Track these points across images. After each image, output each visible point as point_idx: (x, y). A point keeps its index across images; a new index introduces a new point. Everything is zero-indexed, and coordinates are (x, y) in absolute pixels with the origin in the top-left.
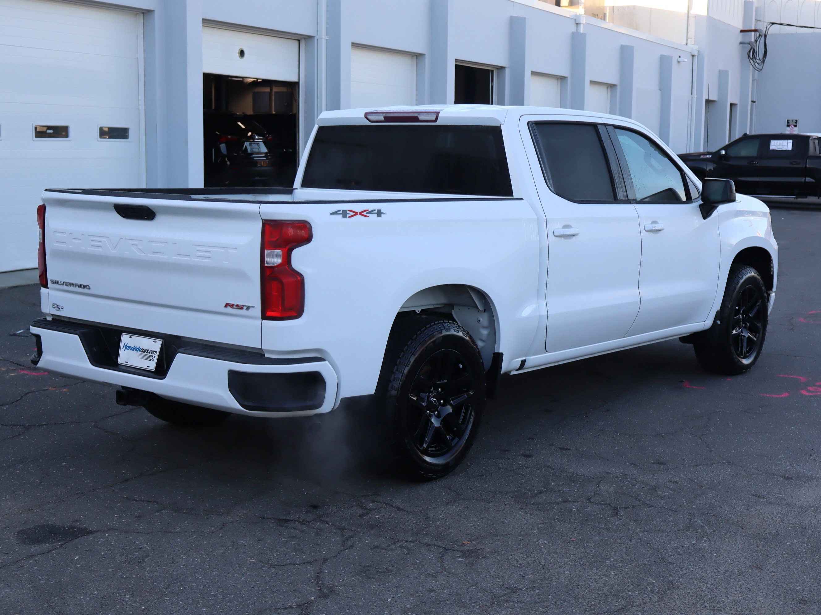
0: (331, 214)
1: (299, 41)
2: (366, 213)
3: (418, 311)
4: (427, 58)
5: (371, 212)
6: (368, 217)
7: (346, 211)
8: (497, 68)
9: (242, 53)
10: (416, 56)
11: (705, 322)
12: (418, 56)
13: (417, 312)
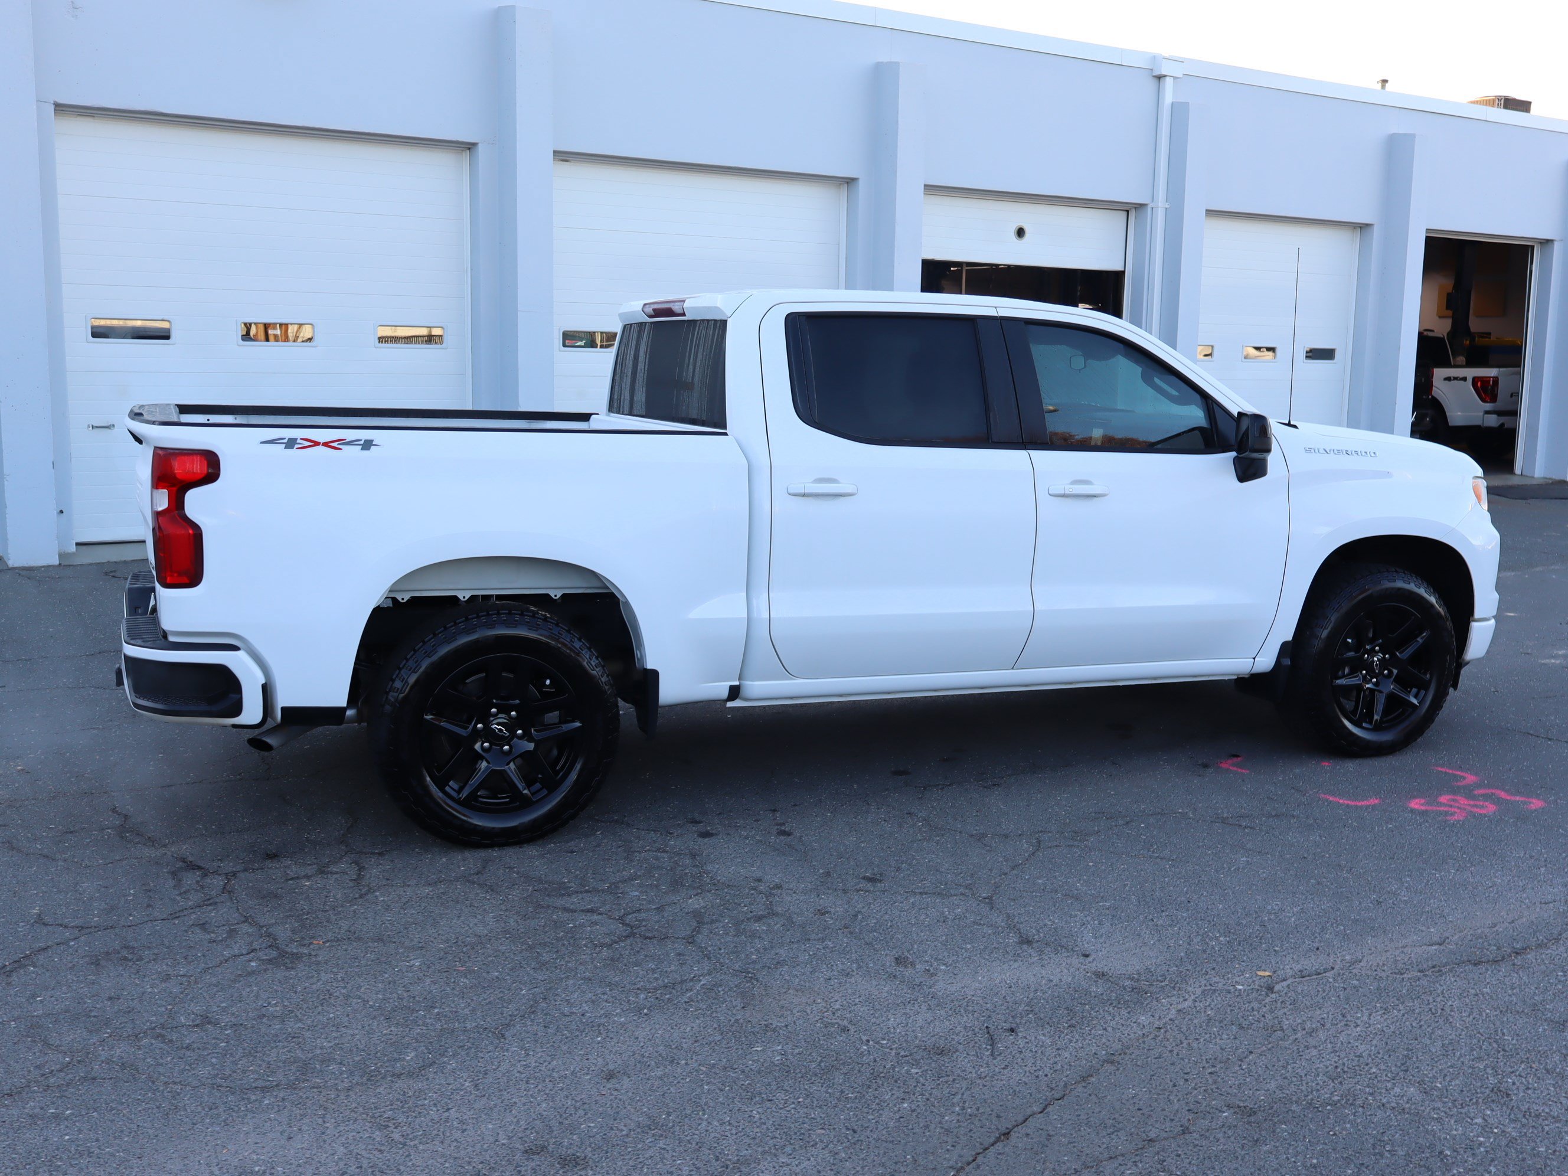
0: (262, 443)
1: (1128, 212)
2: (338, 444)
3: (556, 596)
4: (1376, 231)
5: (349, 443)
6: (341, 449)
7: (296, 439)
8: (1541, 243)
9: (1020, 232)
10: (1361, 227)
11: (1254, 659)
12: (1363, 228)
13: (553, 597)
